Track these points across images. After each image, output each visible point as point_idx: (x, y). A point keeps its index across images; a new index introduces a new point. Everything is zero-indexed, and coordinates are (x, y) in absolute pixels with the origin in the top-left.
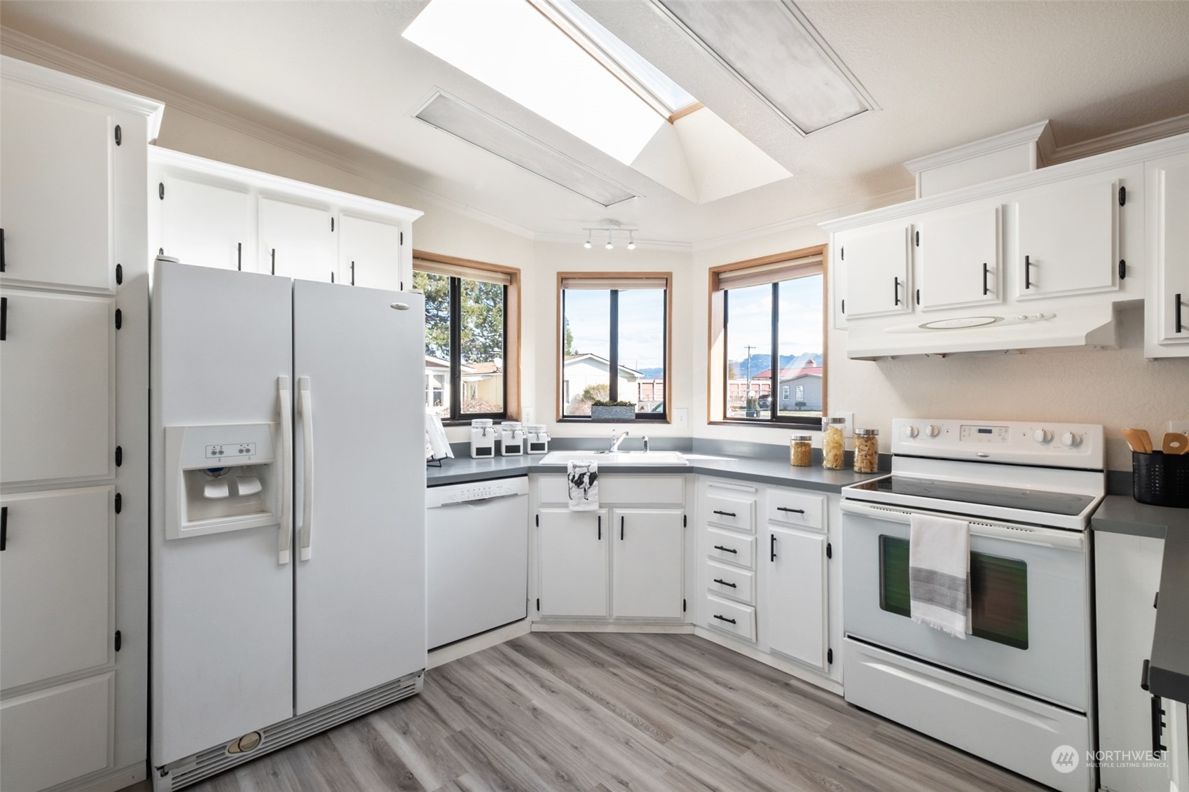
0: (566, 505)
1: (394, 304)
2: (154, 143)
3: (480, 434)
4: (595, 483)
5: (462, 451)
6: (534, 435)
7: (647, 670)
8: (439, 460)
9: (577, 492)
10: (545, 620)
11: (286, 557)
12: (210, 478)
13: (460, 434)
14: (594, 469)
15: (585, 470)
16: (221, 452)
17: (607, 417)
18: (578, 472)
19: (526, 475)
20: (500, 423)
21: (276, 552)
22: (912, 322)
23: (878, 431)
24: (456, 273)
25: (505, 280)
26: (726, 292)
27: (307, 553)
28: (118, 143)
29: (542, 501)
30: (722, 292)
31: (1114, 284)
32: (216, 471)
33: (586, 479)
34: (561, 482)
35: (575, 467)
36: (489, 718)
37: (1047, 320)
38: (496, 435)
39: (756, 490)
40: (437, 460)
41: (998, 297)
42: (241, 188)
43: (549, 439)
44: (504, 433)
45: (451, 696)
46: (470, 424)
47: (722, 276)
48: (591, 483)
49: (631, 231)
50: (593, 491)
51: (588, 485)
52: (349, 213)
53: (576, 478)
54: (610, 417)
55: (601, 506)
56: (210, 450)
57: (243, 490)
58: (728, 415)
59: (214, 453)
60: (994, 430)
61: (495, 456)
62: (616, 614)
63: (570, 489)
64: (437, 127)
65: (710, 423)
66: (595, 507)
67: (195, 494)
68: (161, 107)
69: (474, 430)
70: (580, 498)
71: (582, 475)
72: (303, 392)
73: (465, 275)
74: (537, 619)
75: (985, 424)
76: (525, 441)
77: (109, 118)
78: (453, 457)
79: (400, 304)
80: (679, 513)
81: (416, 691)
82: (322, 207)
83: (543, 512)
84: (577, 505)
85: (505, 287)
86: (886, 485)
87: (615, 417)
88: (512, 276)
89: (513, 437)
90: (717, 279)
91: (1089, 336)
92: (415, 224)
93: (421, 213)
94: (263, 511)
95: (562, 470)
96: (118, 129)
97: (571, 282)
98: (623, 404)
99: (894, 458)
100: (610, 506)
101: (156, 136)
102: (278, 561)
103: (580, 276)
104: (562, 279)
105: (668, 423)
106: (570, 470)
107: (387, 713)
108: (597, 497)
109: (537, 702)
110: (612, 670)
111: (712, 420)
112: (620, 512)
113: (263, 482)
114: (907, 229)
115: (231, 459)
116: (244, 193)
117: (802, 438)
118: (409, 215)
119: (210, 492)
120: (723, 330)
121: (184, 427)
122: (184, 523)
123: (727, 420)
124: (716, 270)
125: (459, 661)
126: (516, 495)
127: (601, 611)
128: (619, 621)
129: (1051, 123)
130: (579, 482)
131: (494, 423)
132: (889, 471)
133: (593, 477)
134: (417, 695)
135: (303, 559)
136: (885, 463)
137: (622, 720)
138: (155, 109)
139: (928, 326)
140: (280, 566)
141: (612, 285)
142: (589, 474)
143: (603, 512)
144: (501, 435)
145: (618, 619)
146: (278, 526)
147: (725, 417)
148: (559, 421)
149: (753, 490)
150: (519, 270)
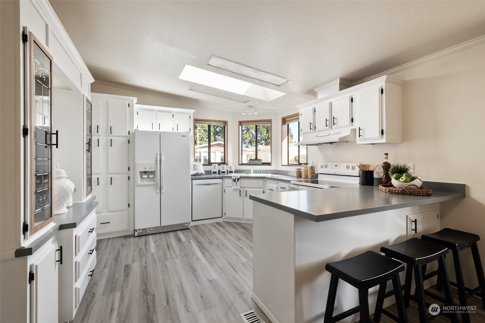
0: (231, 187)
1: (182, 135)
2: (136, 103)
3: (215, 168)
4: (239, 181)
5: (208, 172)
6: (230, 169)
7: (246, 230)
8: (200, 174)
9: (234, 183)
10: (227, 218)
11: (159, 191)
12: (144, 174)
13: (208, 168)
14: (239, 177)
15: (236, 177)
16: (146, 168)
17: (253, 163)
18: (235, 178)
19: (222, 178)
20: (220, 165)
21: (157, 190)
22: (314, 135)
23: (315, 166)
24: (210, 124)
25: (224, 124)
26: (288, 125)
27: (163, 191)
28: (129, 107)
29: (226, 186)
30: (287, 125)
31: (350, 124)
32: (145, 172)
33: (237, 180)
34: (230, 181)
35: (234, 176)
36: (202, 233)
37: (339, 134)
38: (219, 168)
39: (278, 183)
40: (199, 174)
41: (330, 128)
42: (153, 110)
43: (235, 170)
44: (221, 168)
45: (196, 229)
46: (211, 165)
47: (286, 120)
48: (238, 181)
49: (256, 108)
50: (238, 183)
51: (237, 182)
52: (177, 113)
53: (234, 179)
54: (254, 164)
55: (241, 187)
56: (144, 168)
57: (150, 176)
58: (289, 163)
59: (145, 168)
60: (338, 166)
61: (218, 174)
62: (245, 217)
63: (232, 182)
64: (194, 91)
65: (282, 165)
66: (239, 187)
67: (141, 177)
68: (136, 98)
69: (212, 167)
70: (235, 185)
71: (236, 179)
72: (162, 156)
73: (212, 124)
74: (225, 218)
75: (336, 164)
76: (227, 171)
77: (127, 103)
78: (205, 173)
79: (184, 135)
80: (262, 190)
81: (189, 228)
82: (170, 112)
83: (226, 188)
84: (234, 187)
85: (224, 126)
86: (317, 182)
87: (255, 164)
88: (225, 123)
89: (223, 169)
90: (284, 121)
91: (339, 139)
92: (194, 113)
93: (195, 110)
94: (154, 181)
95: (230, 177)
96: (129, 104)
97: (243, 123)
98: (259, 160)
99: (319, 175)
100: (244, 188)
101: (136, 102)
102: (157, 192)
103: (245, 122)
104: (241, 123)
105: (271, 165)
106: (232, 177)
107: (181, 231)
108: (239, 185)
109: (214, 232)
110: (237, 229)
111: (283, 164)
112: (246, 189)
113: (154, 175)
114: (313, 108)
115: (148, 170)
116: (153, 111)
117: (298, 169)
118: (192, 111)
119: (144, 176)
120: (287, 136)
121: (139, 163)
122: (139, 182)
123: (289, 165)
124: (283, 118)
125: (202, 225)
126: (218, 183)
127: (241, 217)
128: (246, 220)
129: (340, 79)
130: (235, 181)
131: (218, 165)
132: (318, 178)
133: (238, 179)
134: (189, 229)
135: (162, 192)
136: (317, 176)
137: (232, 237)
138: (135, 99)
139: (317, 136)
140: (158, 193)
141: (255, 124)
142: (237, 178)
143: (241, 189)
144: (220, 168)
145: (246, 219)
146: (157, 184)
147: (288, 164)
148: (239, 165)
149: (277, 183)
150: (227, 121)
